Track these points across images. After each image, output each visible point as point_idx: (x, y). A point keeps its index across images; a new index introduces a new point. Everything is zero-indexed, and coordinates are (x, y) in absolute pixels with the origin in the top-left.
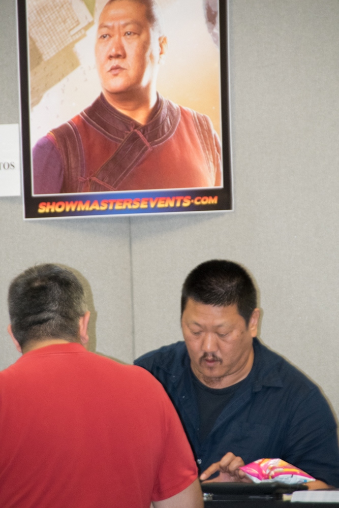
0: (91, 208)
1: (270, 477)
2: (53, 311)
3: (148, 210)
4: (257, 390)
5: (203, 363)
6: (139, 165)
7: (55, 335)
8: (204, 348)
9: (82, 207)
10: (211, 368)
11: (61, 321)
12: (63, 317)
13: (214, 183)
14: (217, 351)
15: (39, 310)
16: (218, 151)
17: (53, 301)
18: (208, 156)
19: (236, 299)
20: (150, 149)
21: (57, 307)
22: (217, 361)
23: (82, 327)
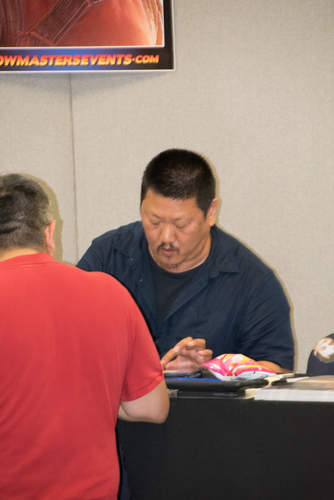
0: (31, 64)
1: (234, 375)
2: (19, 221)
3: (88, 67)
4: (214, 276)
5: (160, 252)
6: (79, 21)
7: (21, 244)
8: (161, 238)
9: (21, 62)
10: (169, 257)
11: (27, 231)
12: (29, 226)
13: (155, 41)
14: (175, 241)
15: (6, 220)
16: (159, 9)
17: (19, 210)
18: (150, 15)
19: (195, 192)
20: (90, 5)
21: (23, 217)
22: (174, 250)
23: (48, 236)
